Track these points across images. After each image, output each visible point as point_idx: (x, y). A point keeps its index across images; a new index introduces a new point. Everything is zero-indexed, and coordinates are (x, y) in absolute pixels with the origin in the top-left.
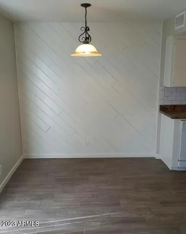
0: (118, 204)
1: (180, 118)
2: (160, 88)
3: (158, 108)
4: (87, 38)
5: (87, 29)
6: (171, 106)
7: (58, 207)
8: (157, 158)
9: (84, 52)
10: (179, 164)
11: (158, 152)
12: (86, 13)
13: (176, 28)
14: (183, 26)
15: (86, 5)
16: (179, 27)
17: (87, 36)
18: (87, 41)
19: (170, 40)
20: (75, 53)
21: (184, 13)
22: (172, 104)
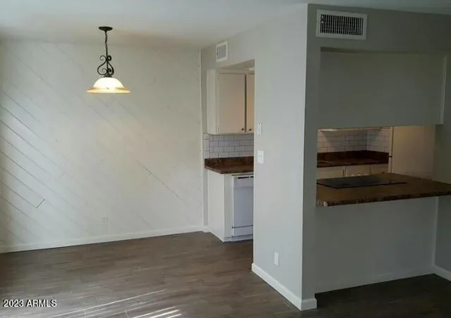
0: (163, 283)
1: (230, 172)
2: (203, 136)
3: (202, 163)
4: (108, 70)
5: (108, 59)
6: (218, 159)
7: (82, 297)
8: (205, 231)
9: (108, 88)
10: (233, 233)
11: (206, 224)
12: (106, 38)
13: (218, 61)
14: (225, 58)
15: (106, 29)
16: (221, 60)
17: (110, 67)
18: (109, 73)
19: (212, 74)
20: (93, 89)
21: (226, 43)
22: (220, 157)
